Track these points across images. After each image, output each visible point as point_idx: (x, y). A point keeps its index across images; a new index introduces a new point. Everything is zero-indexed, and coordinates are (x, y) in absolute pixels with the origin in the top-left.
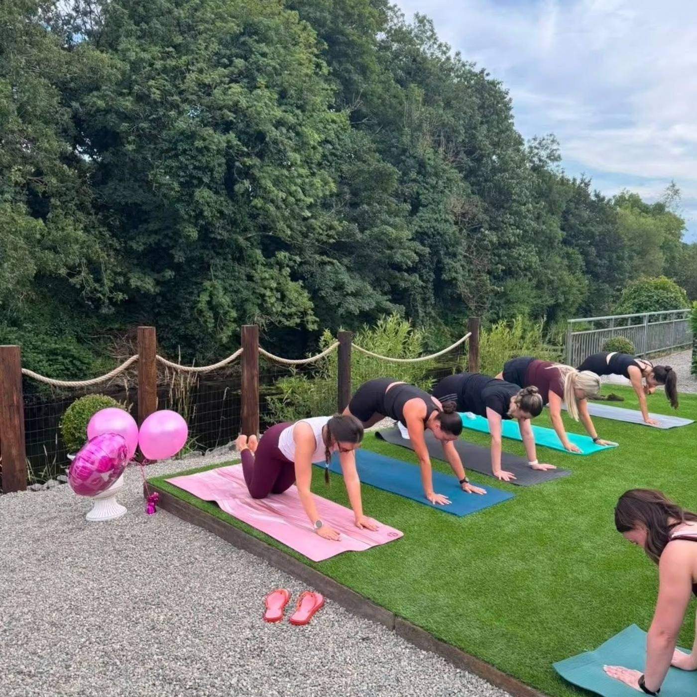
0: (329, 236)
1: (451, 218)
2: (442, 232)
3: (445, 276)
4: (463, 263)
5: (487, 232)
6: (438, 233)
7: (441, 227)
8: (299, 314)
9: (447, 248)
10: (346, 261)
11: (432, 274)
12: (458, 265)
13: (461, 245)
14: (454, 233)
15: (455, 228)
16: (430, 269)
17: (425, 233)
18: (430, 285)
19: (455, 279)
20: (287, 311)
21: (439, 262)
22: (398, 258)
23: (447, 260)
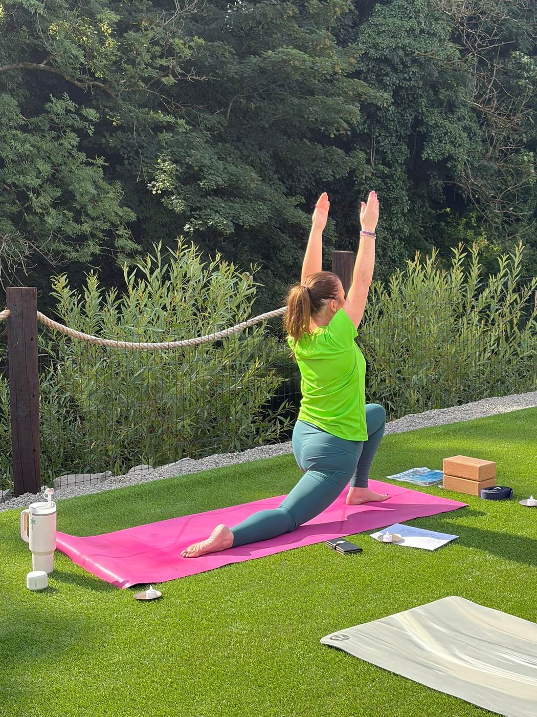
0: (164, 69)
1: (442, 28)
2: (422, 60)
3: (428, 153)
4: (467, 122)
5: (525, 59)
6: (414, 61)
7: (422, 47)
8: (101, 235)
9: (436, 92)
10: (211, 119)
11: (404, 148)
12: (455, 128)
13: (465, 85)
14: (448, 59)
15: (451, 48)
16: (400, 138)
17: (387, 61)
18: (399, 172)
19: (450, 158)
20: (72, 228)
21: (418, 122)
23: (434, 117)
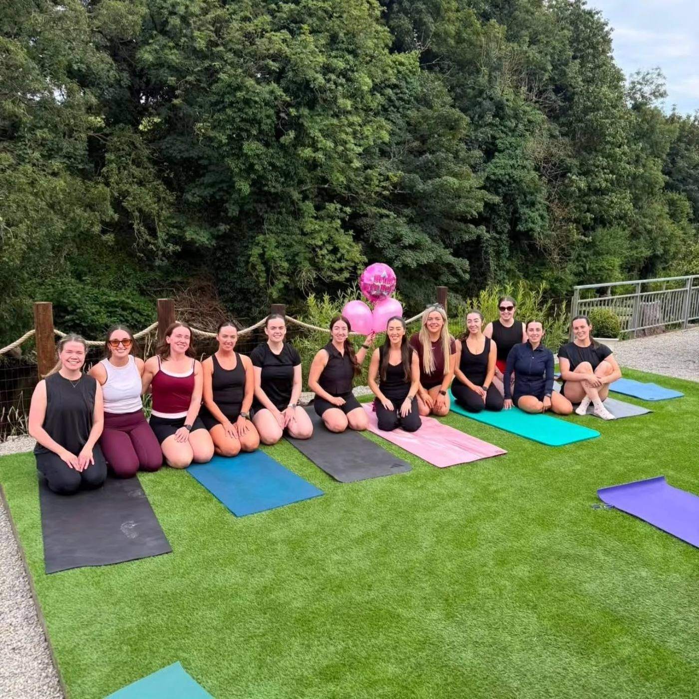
0: (384, 188)
1: (529, 164)
2: (518, 180)
3: (521, 227)
4: (541, 212)
5: (574, 177)
6: (514, 181)
7: (517, 173)
8: (350, 268)
9: (525, 197)
10: (407, 211)
11: (507, 225)
12: (535, 215)
13: (541, 193)
14: (533, 180)
15: (534, 174)
16: (505, 219)
17: (500, 181)
18: (504, 237)
19: (532, 230)
20: (337, 266)
21: (516, 211)
22: (461, 207)
23: (524, 210)
